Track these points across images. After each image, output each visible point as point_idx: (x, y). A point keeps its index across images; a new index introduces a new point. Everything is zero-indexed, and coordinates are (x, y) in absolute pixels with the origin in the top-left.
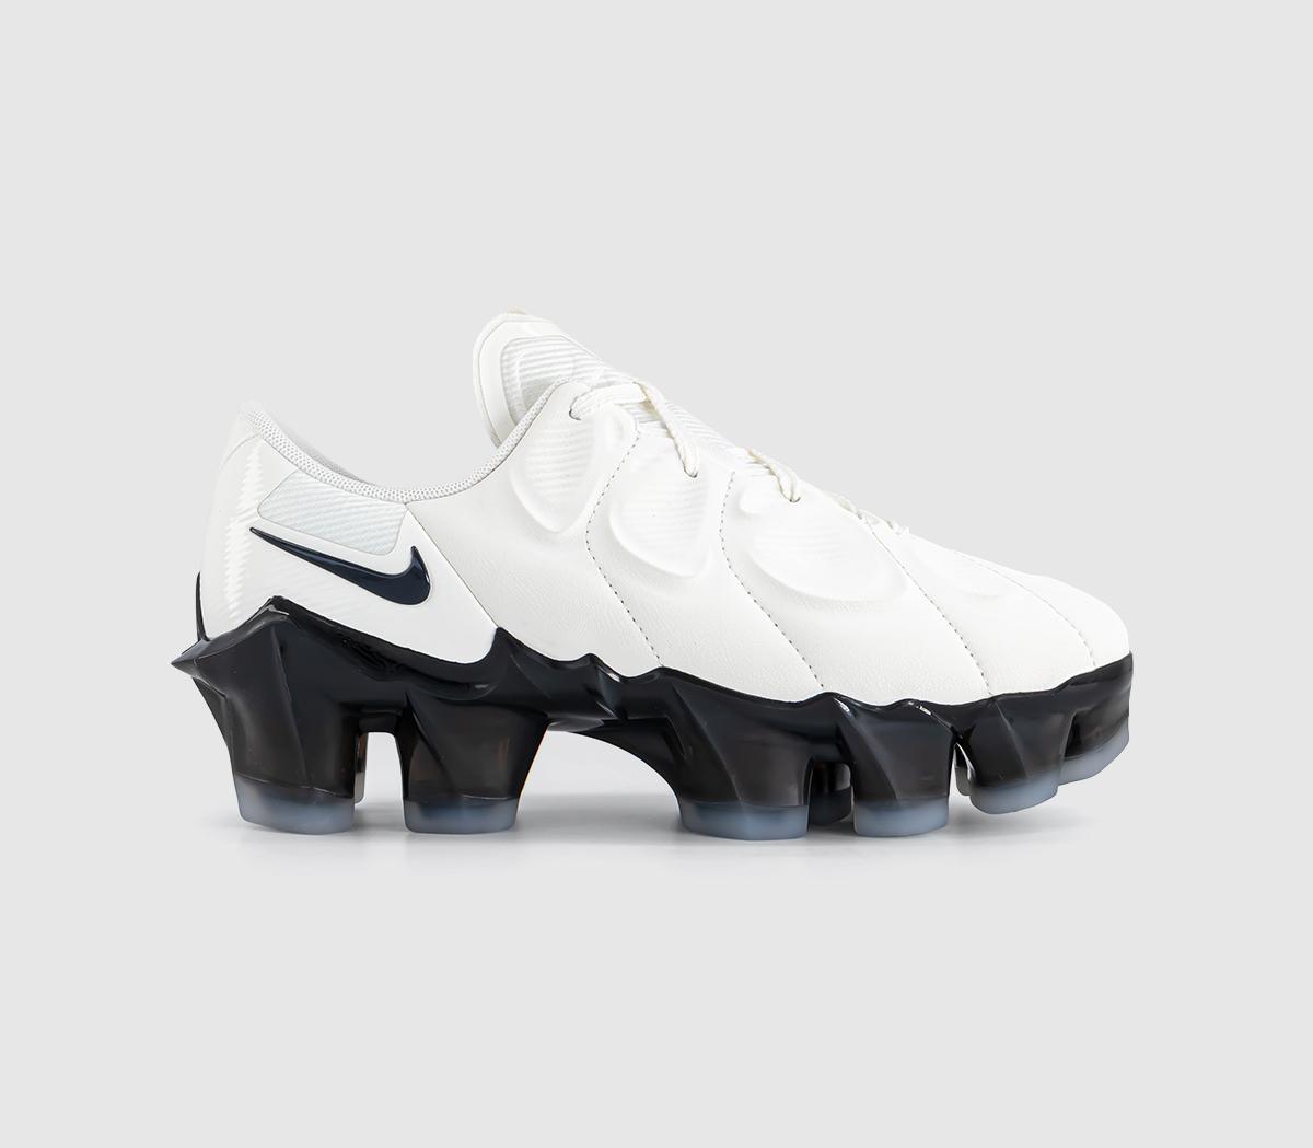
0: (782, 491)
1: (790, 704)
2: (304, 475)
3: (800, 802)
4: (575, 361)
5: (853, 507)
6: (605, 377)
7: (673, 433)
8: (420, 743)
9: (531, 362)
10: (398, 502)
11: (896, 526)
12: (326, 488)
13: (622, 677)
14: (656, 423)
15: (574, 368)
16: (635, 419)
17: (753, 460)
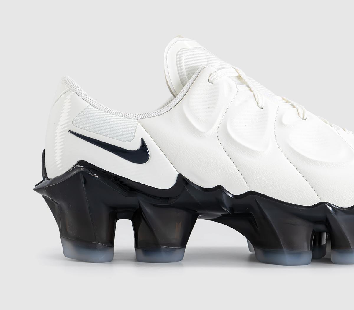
0: (299, 114)
1: (306, 207)
2: (93, 107)
3: (308, 249)
4: (208, 58)
5: (328, 122)
6: (221, 65)
7: (252, 89)
8: (143, 221)
9: (189, 58)
10: (134, 119)
11: (347, 131)
12: (102, 112)
13: (233, 196)
14: (244, 85)
15: (208, 61)
16: (236, 83)
17: (285, 102)
